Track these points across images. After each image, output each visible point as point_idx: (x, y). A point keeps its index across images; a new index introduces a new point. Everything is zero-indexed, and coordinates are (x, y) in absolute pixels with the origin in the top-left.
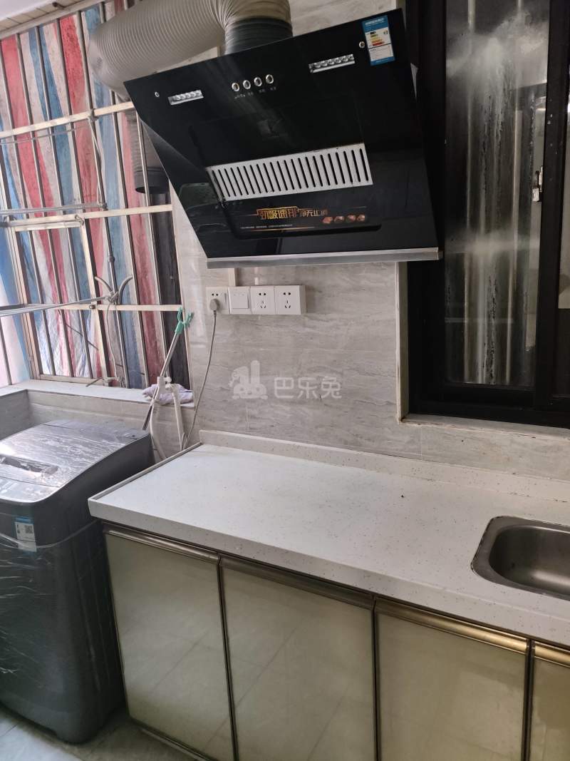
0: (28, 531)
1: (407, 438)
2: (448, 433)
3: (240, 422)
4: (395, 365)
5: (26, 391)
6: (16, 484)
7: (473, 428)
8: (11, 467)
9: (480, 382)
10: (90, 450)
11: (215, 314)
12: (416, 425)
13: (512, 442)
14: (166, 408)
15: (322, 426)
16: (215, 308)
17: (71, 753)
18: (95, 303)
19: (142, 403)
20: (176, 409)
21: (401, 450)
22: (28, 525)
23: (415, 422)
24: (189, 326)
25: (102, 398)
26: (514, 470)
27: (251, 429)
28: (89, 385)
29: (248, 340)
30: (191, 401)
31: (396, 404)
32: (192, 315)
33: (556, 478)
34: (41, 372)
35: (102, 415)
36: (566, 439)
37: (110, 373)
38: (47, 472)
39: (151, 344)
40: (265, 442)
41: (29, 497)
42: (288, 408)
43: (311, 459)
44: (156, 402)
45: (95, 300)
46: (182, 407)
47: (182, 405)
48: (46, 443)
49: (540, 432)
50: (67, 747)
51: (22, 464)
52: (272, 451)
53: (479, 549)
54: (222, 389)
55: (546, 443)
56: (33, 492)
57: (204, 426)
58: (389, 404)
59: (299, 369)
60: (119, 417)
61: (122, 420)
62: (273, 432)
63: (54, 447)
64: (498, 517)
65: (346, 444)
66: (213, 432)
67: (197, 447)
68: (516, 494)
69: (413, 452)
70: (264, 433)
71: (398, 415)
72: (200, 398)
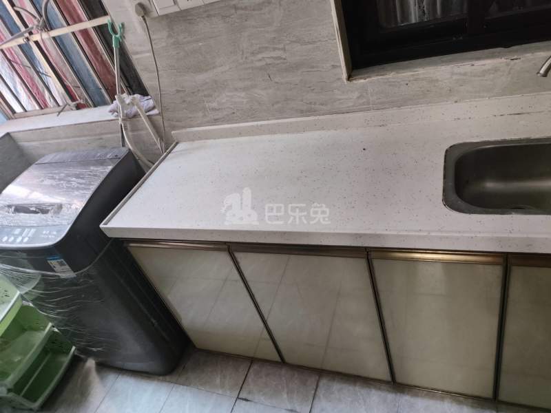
0: (61, 264)
1: (356, 94)
2: (394, 80)
3: (205, 116)
4: (333, 27)
5: (8, 134)
6: (33, 230)
7: (416, 70)
8: (22, 214)
9: (413, 21)
10: (84, 181)
11: (144, 19)
12: (362, 81)
13: (453, 74)
14: (134, 119)
15: (278, 102)
16: (143, 13)
17: (165, 381)
18: (27, 35)
19: (112, 120)
20: (144, 119)
21: (353, 106)
22: (59, 260)
23: (361, 78)
24: (124, 37)
25: (75, 124)
26: (455, 99)
27: (215, 120)
28: (59, 113)
29: (185, 38)
30: (154, 108)
31: (340, 66)
32: (123, 25)
33: (494, 96)
34: (14, 112)
35: (82, 139)
36: (503, 59)
37: (73, 98)
38: (55, 213)
39: (97, 60)
40: (231, 129)
41: (48, 239)
42: (243, 94)
43: (275, 133)
44: (123, 120)
45: (25, 32)
46: (148, 116)
47: (147, 114)
48: (43, 183)
49: (478, 59)
50: (161, 378)
51: (32, 209)
52: (240, 134)
53: (445, 183)
54: (178, 91)
55: (484, 68)
56: (50, 234)
57: (174, 128)
58: (334, 67)
59: (243, 54)
60: (97, 137)
61: (101, 139)
62: (236, 118)
63: (52, 185)
64: (451, 147)
65: (303, 113)
66: (184, 130)
67: (174, 147)
68: (459, 119)
69: (364, 105)
70: (228, 121)
71: (345, 75)
72: (159, 103)
